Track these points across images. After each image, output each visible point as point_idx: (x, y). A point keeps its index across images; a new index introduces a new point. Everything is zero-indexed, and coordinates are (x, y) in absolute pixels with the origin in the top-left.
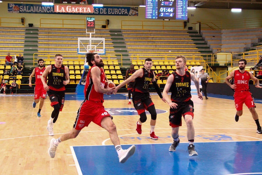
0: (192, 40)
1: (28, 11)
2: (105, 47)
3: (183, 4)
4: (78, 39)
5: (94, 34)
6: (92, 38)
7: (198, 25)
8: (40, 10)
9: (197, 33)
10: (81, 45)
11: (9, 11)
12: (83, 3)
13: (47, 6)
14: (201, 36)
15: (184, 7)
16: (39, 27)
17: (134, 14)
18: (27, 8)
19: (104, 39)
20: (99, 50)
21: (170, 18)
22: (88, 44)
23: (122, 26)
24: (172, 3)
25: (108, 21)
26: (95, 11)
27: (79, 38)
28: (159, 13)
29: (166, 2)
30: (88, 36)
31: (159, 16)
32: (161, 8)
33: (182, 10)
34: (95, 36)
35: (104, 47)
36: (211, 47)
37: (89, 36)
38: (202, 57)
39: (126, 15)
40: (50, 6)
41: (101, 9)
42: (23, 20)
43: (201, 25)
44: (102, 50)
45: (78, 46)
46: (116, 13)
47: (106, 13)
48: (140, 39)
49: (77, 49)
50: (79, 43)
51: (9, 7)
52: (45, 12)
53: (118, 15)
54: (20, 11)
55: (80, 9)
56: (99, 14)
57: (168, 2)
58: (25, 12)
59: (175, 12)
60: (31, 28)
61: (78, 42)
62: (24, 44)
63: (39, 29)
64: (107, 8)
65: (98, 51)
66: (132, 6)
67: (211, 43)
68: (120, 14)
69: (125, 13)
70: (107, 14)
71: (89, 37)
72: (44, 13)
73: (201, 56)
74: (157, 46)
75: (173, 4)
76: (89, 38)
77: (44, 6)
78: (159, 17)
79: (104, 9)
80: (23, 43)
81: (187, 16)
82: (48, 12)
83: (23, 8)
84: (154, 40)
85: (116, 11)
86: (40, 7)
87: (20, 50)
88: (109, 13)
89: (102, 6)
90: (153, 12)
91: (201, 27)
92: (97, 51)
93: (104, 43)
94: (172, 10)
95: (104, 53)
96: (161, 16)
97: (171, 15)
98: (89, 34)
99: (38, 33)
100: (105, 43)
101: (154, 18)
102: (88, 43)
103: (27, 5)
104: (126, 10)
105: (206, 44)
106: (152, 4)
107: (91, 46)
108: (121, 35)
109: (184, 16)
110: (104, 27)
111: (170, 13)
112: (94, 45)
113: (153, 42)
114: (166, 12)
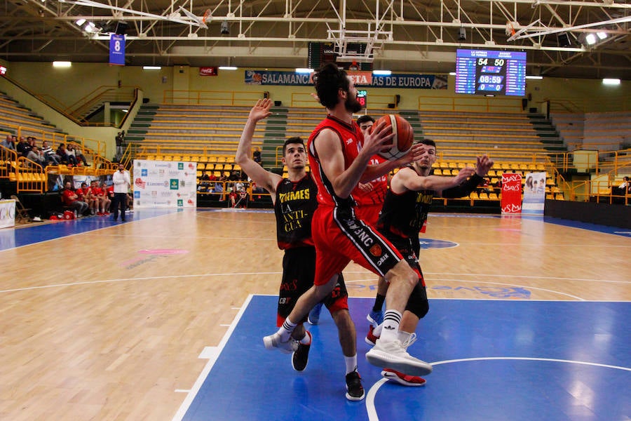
0: (534, 129)
1: (274, 82)
3: (518, 71)
7: (545, 104)
8: (292, 81)
9: (543, 117)
11: (246, 81)
12: (356, 69)
13: (303, 74)
14: (550, 123)
15: (520, 75)
16: (290, 106)
17: (440, 86)
18: (272, 77)
21: (495, 93)
23: (420, 104)
24: (499, 68)
25: (398, 97)
26: (379, 82)
28: (478, 85)
29: (490, 67)
31: (479, 89)
32: (482, 77)
33: (517, 79)
36: (565, 141)
38: (548, 157)
39: (428, 87)
40: (308, 74)
41: (387, 78)
42: (266, 95)
43: (551, 105)
46: (411, 85)
47: (395, 85)
48: (448, 126)
51: (246, 77)
52: (301, 82)
53: (416, 87)
54: (263, 81)
56: (384, 86)
57: (492, 67)
58: (270, 84)
59: (504, 83)
60: (278, 108)
62: (264, 133)
63: (289, 109)
64: (397, 76)
66: (437, 74)
67: (566, 135)
68: (418, 85)
69: (427, 84)
70: (398, 87)
72: (299, 84)
73: (548, 155)
74: (475, 138)
75: (501, 71)
77: (298, 74)
78: (478, 92)
79: (393, 78)
80: (263, 130)
81: (524, 89)
82: (305, 83)
83: (267, 78)
84: (470, 129)
85: (412, 81)
86: (293, 76)
87: (259, 141)
88: (400, 85)
89: (388, 73)
90: (467, 82)
91: (551, 108)
94: (498, 80)
96: (482, 89)
97: (498, 88)
99: (288, 115)
101: (469, 92)
103: (273, 73)
104: (428, 79)
105: (558, 136)
106: (466, 70)
108: (418, 120)
109: (519, 89)
110: (391, 106)
111: (496, 84)
113: (469, 132)
114: (489, 84)
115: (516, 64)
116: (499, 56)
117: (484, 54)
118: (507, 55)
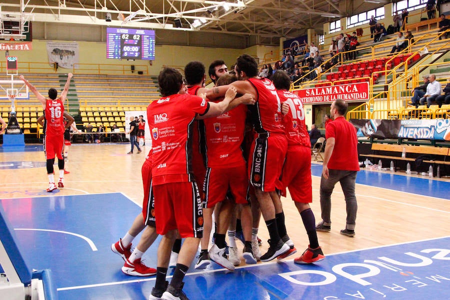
3: (150, 43)
5: (16, 76)
6: (13, 80)
15: (151, 46)
21: (134, 58)
22: (9, 88)
23: (74, 70)
25: (57, 65)
28: (123, 52)
29: (130, 40)
30: (9, 77)
31: (123, 56)
32: (125, 47)
33: (149, 49)
35: (27, 91)
37: (11, 78)
44: (25, 94)
55: (17, 47)
57: (132, 41)
59: (140, 51)
65: (21, 95)
75: (138, 43)
76: (11, 80)
81: (154, 55)
90: (115, 51)
92: (19, 95)
94: (136, 49)
95: (27, 97)
96: (125, 55)
97: (136, 55)
98: (11, 76)
101: (117, 58)
106: (114, 42)
107: (12, 89)
109: (151, 55)
111: (135, 52)
112: (16, 88)
114: (130, 52)
115: (148, 38)
116: (137, 33)
117: (126, 31)
118: (142, 32)
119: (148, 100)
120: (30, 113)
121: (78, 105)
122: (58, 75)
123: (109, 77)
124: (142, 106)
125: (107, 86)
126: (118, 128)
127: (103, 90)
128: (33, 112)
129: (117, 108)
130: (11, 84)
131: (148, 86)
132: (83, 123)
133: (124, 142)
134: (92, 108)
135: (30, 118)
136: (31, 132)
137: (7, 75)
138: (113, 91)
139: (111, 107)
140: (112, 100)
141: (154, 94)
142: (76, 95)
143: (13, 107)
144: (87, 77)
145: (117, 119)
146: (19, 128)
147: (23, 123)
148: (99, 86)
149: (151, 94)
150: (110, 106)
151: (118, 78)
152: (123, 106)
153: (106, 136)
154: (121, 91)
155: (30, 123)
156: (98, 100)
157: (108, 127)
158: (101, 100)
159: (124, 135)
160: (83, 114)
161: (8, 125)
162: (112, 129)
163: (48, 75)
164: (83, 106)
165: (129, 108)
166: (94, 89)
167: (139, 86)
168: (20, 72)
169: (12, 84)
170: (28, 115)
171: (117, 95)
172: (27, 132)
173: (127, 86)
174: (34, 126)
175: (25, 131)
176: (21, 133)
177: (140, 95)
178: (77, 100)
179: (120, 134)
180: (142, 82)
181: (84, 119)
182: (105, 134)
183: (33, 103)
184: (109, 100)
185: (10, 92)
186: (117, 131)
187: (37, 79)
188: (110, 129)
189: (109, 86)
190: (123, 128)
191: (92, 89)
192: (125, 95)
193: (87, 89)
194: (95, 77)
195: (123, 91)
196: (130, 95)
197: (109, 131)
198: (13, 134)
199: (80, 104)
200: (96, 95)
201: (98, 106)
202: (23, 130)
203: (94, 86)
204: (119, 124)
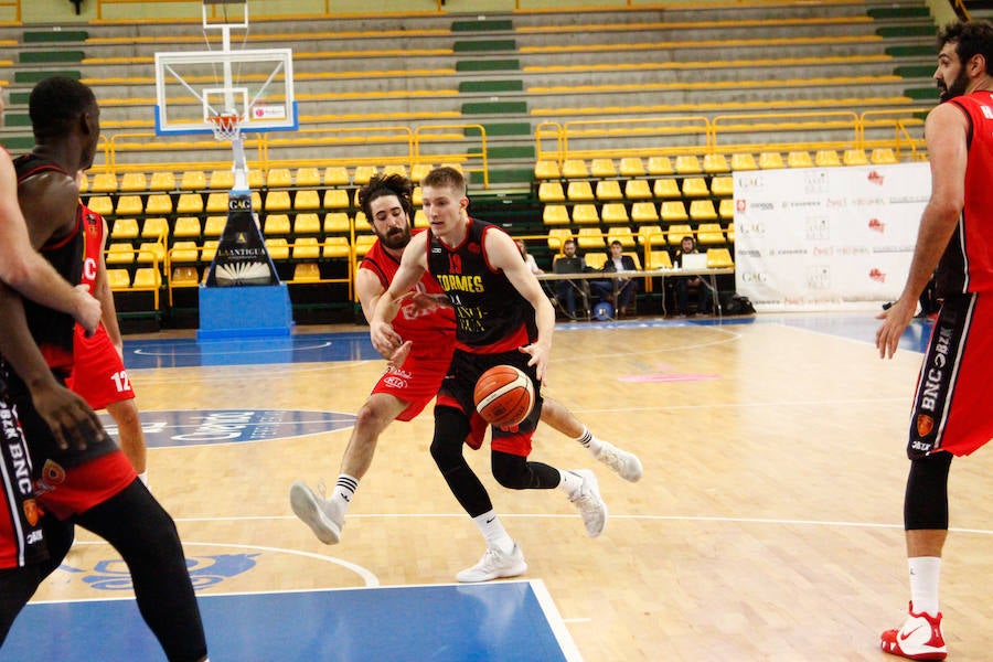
2: (296, 91)
4: (153, 56)
5: (242, 31)
6: (232, 48)
10: (173, 88)
19: (289, 51)
20: (264, 108)
22: (212, 84)
27: (158, 55)
30: (214, 38)
34: (246, 38)
35: (290, 97)
37: (221, 43)
44: (281, 108)
45: (155, 95)
49: (151, 111)
50: (160, 79)
61: (153, 75)
65: (260, 113)
71: (218, 45)
76: (221, 49)
92: (255, 117)
93: (289, 76)
95: (291, 124)
98: (220, 32)
100: (296, 71)
102: (216, 78)
107: (228, 90)
112: (241, 83)
119: (846, 118)
120: (322, 194)
121: (530, 152)
122: (449, 21)
123: (672, 20)
124: (815, 145)
125: (659, 61)
126: (703, 248)
127: (644, 81)
128: (336, 186)
129: (701, 157)
130: (219, 69)
131: (853, 53)
132: (547, 229)
133: (726, 312)
134: (588, 161)
135: (322, 212)
136: (322, 277)
137: (205, 26)
138: (690, 80)
139: (673, 158)
140: (680, 124)
141: (877, 89)
142: (521, 108)
143: (240, 166)
144: (573, 22)
145: (701, 209)
146: (264, 259)
147: (291, 237)
148: (628, 61)
149: (866, 90)
150: (671, 150)
151: (715, 19)
152: (727, 149)
153: (649, 287)
154: (724, 78)
155: (321, 236)
156: (620, 125)
157: (657, 248)
158: (632, 125)
159: (727, 281)
160: (547, 191)
161: (221, 248)
162: (675, 253)
163: (407, 23)
164: (550, 154)
165: (757, 155)
166: (606, 77)
167: (810, 55)
168: (258, 15)
169: (227, 68)
170: (315, 202)
171: (708, 100)
172: (307, 276)
173: (752, 57)
174: (334, 248)
175: (297, 272)
176: (273, 281)
177: (815, 97)
178: (526, 129)
179: (707, 277)
180: (823, 35)
181: (552, 214)
182: (641, 280)
183: (339, 150)
184: (668, 124)
185: (217, 102)
186: (694, 264)
187: (360, 43)
188: (666, 254)
189: (673, 60)
190: (726, 251)
191: (594, 77)
192: (743, 99)
193: (570, 78)
194: (606, 22)
195: (736, 79)
196: (767, 99)
197: (659, 264)
198: (240, 284)
199: (538, 146)
200: (614, 103)
201: (618, 152)
202: (285, 268)
203: (606, 62)
204: (709, 233)
